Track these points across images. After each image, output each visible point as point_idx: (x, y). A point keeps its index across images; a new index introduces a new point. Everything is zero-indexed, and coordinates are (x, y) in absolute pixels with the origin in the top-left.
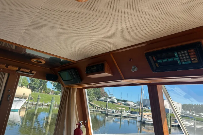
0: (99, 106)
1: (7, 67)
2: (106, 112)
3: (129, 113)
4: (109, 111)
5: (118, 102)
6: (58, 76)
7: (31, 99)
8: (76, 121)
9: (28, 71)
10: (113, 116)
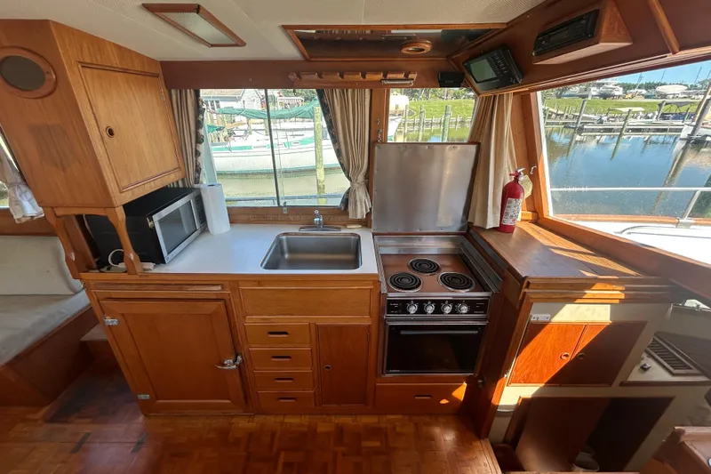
0: (560, 112)
1: (364, 76)
2: (577, 123)
3: (654, 120)
4: (590, 119)
5: (626, 93)
6: (464, 74)
7: (411, 114)
8: (509, 168)
9: (402, 76)
10: (599, 131)
